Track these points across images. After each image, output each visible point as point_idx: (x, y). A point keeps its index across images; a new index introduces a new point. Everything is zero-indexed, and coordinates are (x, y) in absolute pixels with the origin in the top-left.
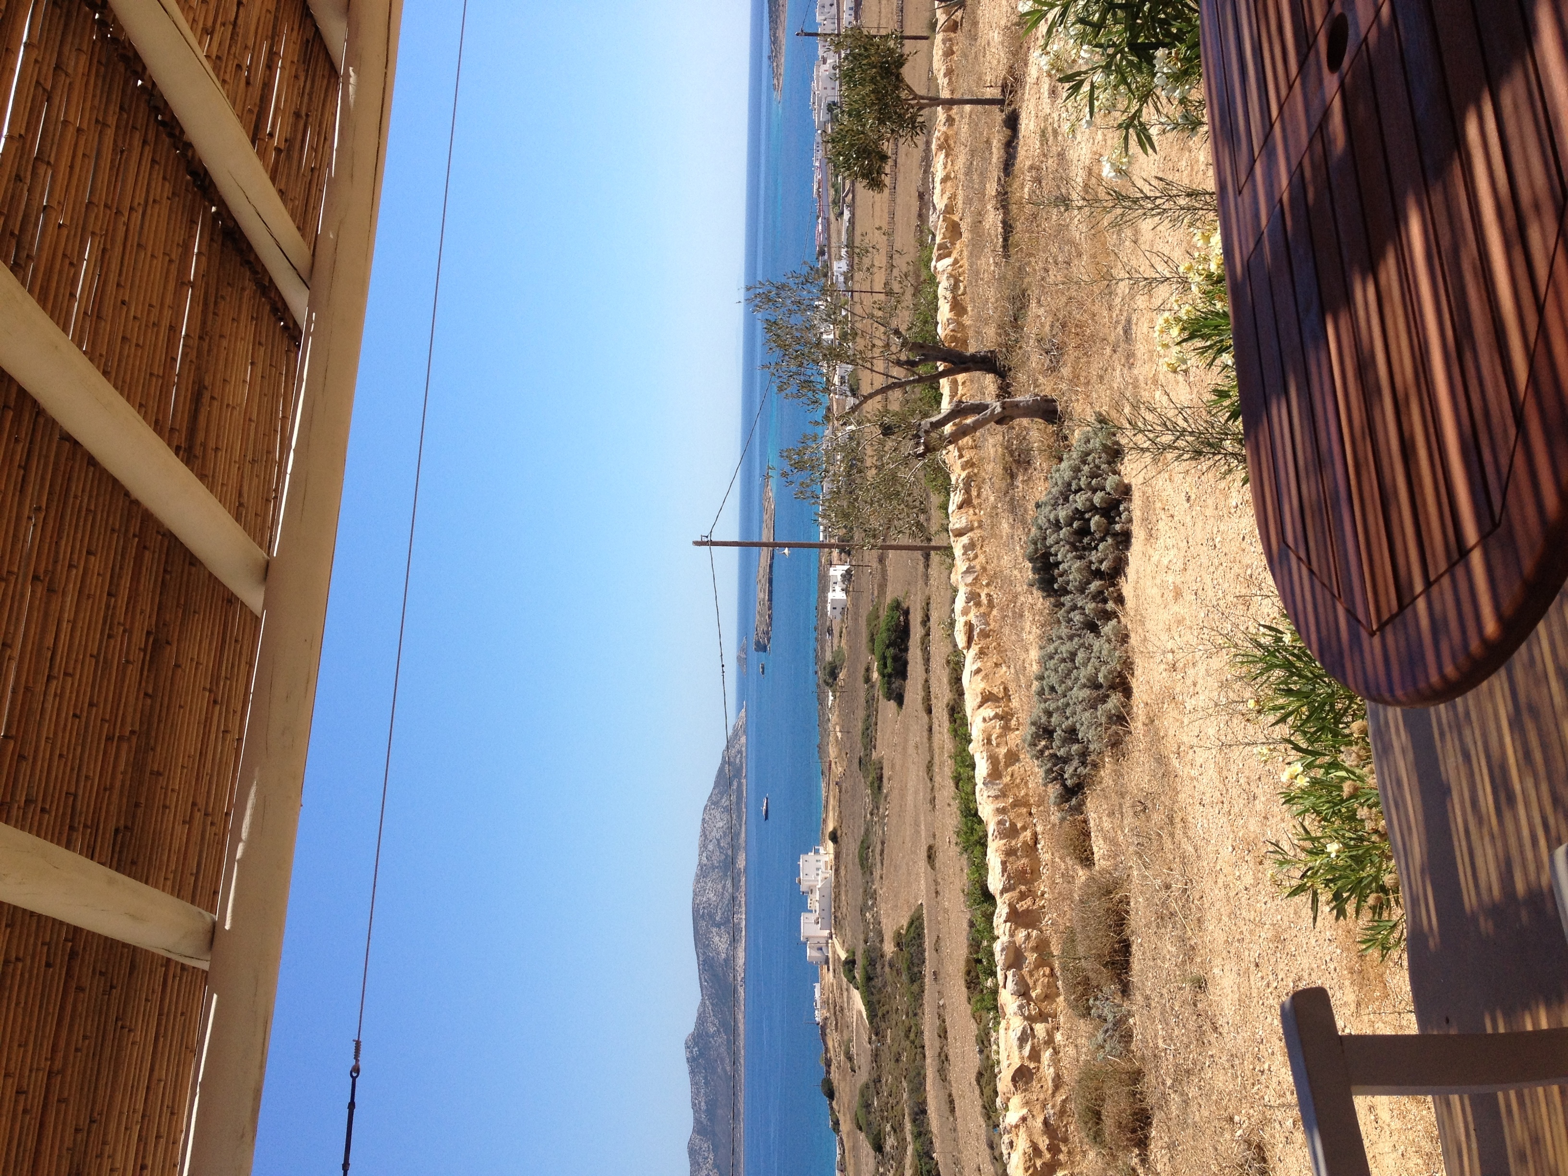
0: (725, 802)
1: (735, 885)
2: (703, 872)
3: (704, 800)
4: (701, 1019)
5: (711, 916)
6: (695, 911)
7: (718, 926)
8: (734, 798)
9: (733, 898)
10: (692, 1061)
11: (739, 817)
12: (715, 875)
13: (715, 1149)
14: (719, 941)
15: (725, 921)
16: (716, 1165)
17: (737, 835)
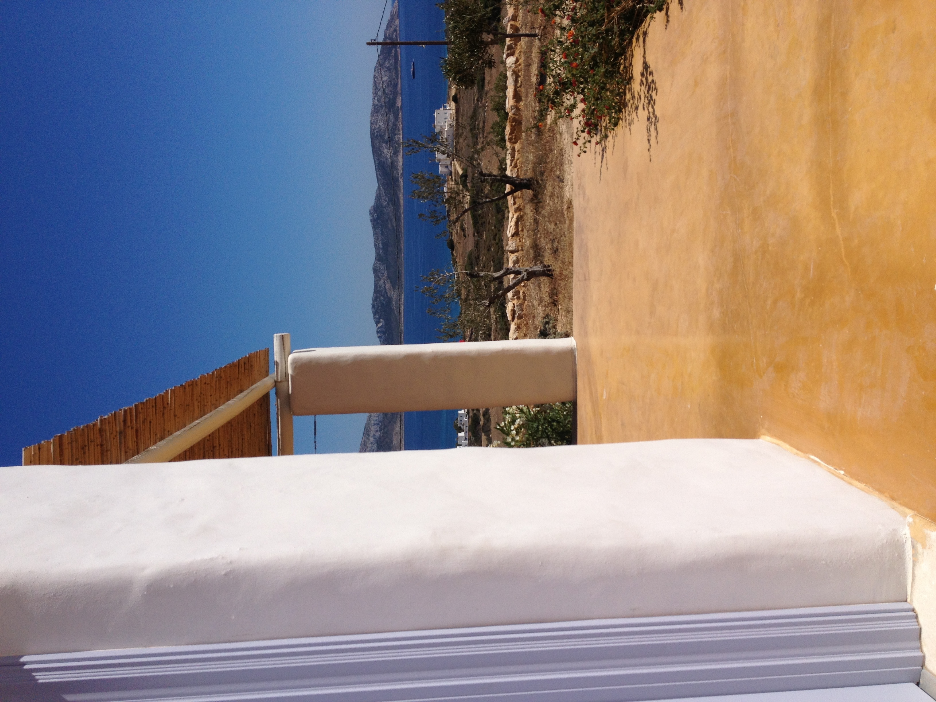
1: (396, 118)
2: (376, 110)
3: (374, 63)
4: (378, 198)
5: (382, 137)
6: (372, 134)
7: (385, 144)
9: (395, 125)
10: (374, 221)
11: (397, 74)
12: (383, 111)
13: (388, 269)
14: (387, 152)
15: (390, 140)
16: (389, 277)
17: (396, 86)
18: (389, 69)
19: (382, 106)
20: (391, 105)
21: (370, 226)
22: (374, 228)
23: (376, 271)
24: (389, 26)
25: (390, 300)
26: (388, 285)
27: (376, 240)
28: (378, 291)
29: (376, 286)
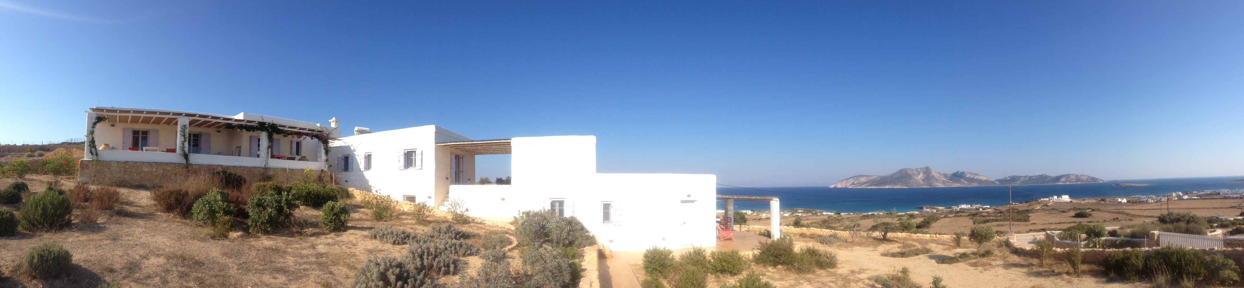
0: (1089, 179)
1: (1074, 182)
2: (1077, 176)
3: (1089, 175)
4: (1049, 177)
5: (1068, 178)
6: (1069, 175)
7: (1066, 179)
8: (1090, 181)
9: (1072, 182)
10: (1042, 175)
11: (1086, 182)
12: (1076, 178)
13: (1027, 180)
14: (1063, 179)
15: (1067, 181)
16: (1024, 180)
17: (1082, 182)
18: (1087, 179)
19: (1078, 178)
20: (1079, 180)
21: (1041, 174)
22: (1040, 175)
23: (1026, 176)
24: (1100, 179)
25: (1017, 181)
26: (1021, 180)
27: (1036, 176)
28: (1020, 177)
29: (1021, 176)
